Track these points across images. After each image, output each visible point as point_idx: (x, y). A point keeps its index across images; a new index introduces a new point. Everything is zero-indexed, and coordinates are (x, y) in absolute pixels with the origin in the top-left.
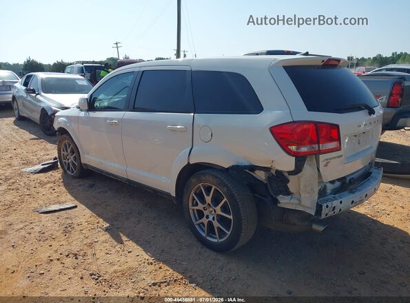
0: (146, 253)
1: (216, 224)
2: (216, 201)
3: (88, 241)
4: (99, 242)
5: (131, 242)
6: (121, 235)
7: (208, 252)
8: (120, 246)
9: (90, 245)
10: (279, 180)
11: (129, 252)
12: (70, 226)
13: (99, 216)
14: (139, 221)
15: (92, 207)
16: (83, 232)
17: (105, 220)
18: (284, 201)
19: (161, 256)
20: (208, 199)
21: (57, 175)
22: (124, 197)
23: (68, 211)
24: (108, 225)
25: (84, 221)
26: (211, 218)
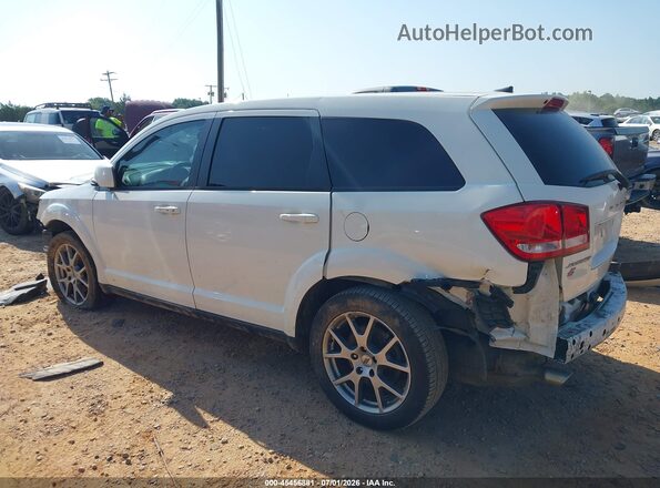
0: (255, 441)
1: (377, 382)
2: (376, 343)
3: (142, 427)
4: (164, 429)
5: (221, 423)
6: (201, 412)
7: (363, 432)
8: (203, 431)
9: (148, 435)
10: (496, 303)
11: (224, 443)
12: (99, 402)
13: (150, 378)
14: (224, 383)
15: (131, 362)
16: (128, 410)
17: (163, 385)
18: (502, 338)
19: (284, 444)
20: (362, 340)
21: (49, 306)
22: (185, 342)
23: (87, 373)
24: (170, 394)
25: (124, 389)
26: (366, 373)
